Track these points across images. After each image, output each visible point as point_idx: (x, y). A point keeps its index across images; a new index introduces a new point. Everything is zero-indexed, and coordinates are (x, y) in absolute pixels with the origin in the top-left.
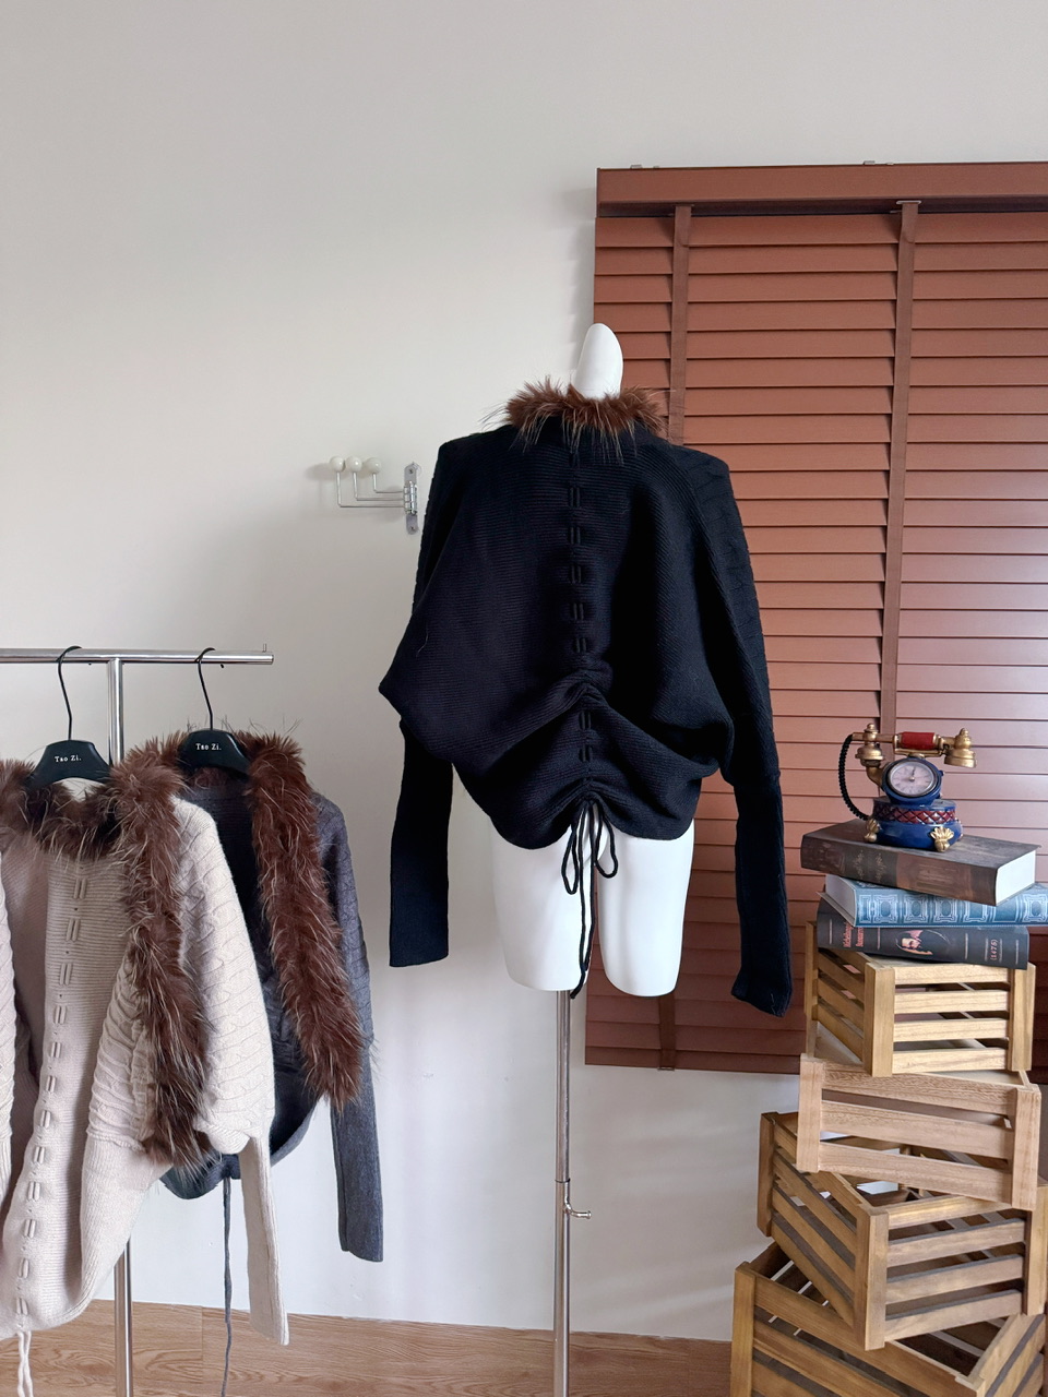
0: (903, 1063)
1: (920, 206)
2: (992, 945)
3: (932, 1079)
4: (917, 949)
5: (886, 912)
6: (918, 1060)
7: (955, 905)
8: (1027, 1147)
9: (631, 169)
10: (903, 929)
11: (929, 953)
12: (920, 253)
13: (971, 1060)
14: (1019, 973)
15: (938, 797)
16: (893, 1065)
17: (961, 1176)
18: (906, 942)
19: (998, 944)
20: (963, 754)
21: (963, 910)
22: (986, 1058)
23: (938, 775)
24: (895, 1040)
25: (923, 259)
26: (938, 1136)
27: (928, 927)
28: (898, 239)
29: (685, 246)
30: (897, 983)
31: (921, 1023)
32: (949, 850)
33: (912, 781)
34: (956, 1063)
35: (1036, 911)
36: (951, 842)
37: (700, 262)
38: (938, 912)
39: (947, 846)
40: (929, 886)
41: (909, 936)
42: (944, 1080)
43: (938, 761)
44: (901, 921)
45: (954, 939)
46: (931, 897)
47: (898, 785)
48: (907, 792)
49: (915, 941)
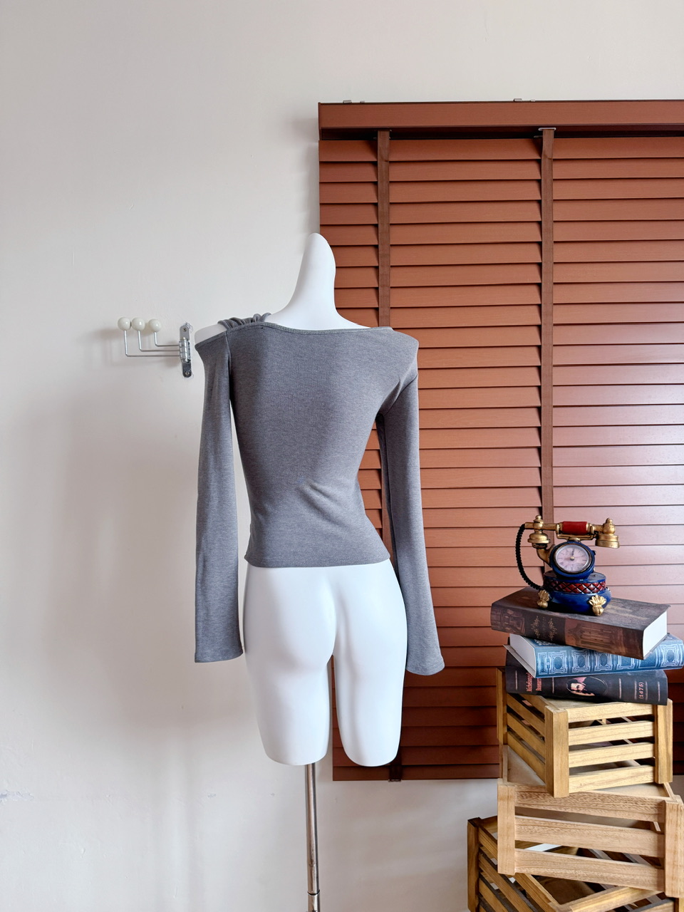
0: (577, 784)
1: (555, 132)
2: (640, 686)
3: (600, 796)
4: (583, 691)
5: (558, 665)
6: (588, 781)
7: (610, 657)
8: (675, 848)
9: (343, 104)
11: (592, 694)
12: (556, 166)
13: (627, 778)
14: (660, 708)
15: (593, 572)
16: (569, 786)
17: (625, 872)
18: (574, 686)
19: (644, 685)
20: (609, 538)
21: (616, 661)
22: (638, 775)
23: (592, 555)
24: (570, 766)
25: (560, 171)
26: (606, 840)
27: (590, 675)
28: (541, 157)
29: (386, 161)
30: (570, 721)
31: (588, 751)
33: (572, 560)
34: (617, 780)
35: (671, 658)
36: (604, 606)
37: (397, 173)
38: (598, 663)
39: (602, 610)
40: (590, 643)
41: (576, 682)
45: (611, 683)
46: (592, 652)
47: (562, 563)
48: (569, 569)
49: (581, 685)
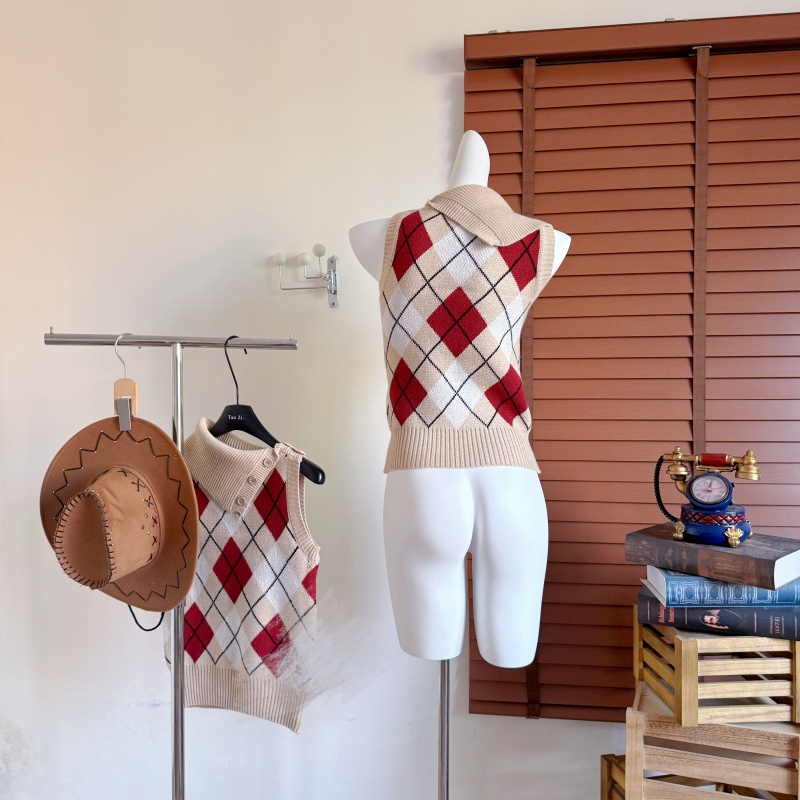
0: (706, 716)
1: (711, 50)
2: (775, 621)
3: (731, 729)
4: (717, 624)
5: (690, 595)
6: (719, 714)
7: (745, 589)
9: (489, 34)
10: (705, 609)
11: (726, 627)
15: (731, 504)
16: (698, 717)
18: (707, 618)
19: (781, 620)
20: (749, 469)
21: (752, 593)
22: (774, 712)
23: (730, 486)
24: (700, 697)
25: (715, 89)
27: (724, 607)
28: (695, 75)
29: (532, 88)
30: (700, 651)
31: (720, 684)
32: (739, 546)
33: (710, 491)
34: (750, 715)
36: (742, 539)
37: (544, 99)
38: (732, 596)
39: (738, 542)
40: (723, 574)
41: (709, 614)
42: (740, 730)
43: (730, 476)
44: (702, 602)
45: (745, 616)
46: (725, 583)
47: (699, 495)
48: (705, 500)
49: (714, 618)
